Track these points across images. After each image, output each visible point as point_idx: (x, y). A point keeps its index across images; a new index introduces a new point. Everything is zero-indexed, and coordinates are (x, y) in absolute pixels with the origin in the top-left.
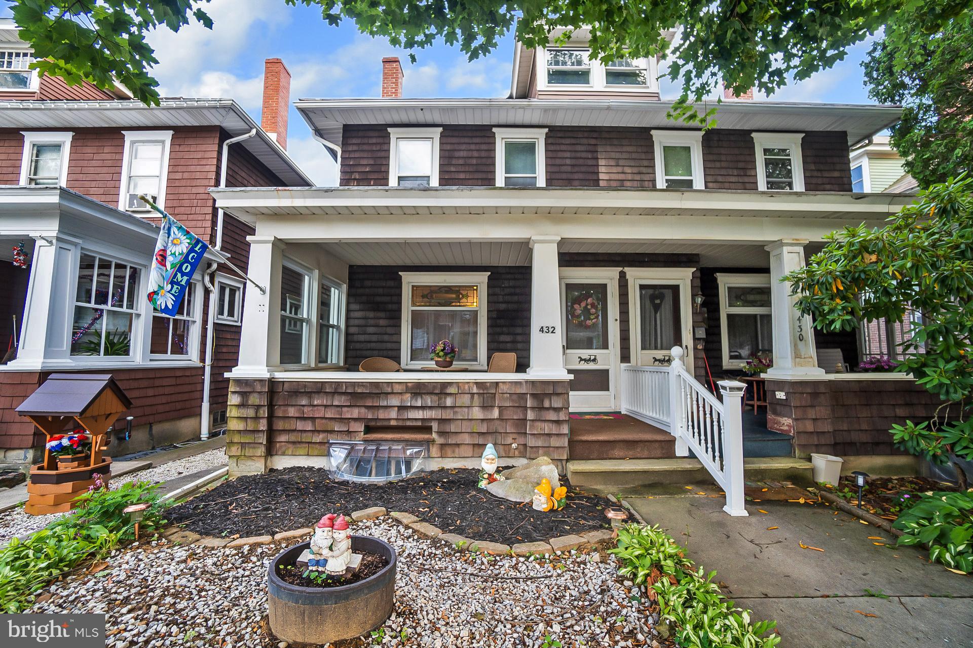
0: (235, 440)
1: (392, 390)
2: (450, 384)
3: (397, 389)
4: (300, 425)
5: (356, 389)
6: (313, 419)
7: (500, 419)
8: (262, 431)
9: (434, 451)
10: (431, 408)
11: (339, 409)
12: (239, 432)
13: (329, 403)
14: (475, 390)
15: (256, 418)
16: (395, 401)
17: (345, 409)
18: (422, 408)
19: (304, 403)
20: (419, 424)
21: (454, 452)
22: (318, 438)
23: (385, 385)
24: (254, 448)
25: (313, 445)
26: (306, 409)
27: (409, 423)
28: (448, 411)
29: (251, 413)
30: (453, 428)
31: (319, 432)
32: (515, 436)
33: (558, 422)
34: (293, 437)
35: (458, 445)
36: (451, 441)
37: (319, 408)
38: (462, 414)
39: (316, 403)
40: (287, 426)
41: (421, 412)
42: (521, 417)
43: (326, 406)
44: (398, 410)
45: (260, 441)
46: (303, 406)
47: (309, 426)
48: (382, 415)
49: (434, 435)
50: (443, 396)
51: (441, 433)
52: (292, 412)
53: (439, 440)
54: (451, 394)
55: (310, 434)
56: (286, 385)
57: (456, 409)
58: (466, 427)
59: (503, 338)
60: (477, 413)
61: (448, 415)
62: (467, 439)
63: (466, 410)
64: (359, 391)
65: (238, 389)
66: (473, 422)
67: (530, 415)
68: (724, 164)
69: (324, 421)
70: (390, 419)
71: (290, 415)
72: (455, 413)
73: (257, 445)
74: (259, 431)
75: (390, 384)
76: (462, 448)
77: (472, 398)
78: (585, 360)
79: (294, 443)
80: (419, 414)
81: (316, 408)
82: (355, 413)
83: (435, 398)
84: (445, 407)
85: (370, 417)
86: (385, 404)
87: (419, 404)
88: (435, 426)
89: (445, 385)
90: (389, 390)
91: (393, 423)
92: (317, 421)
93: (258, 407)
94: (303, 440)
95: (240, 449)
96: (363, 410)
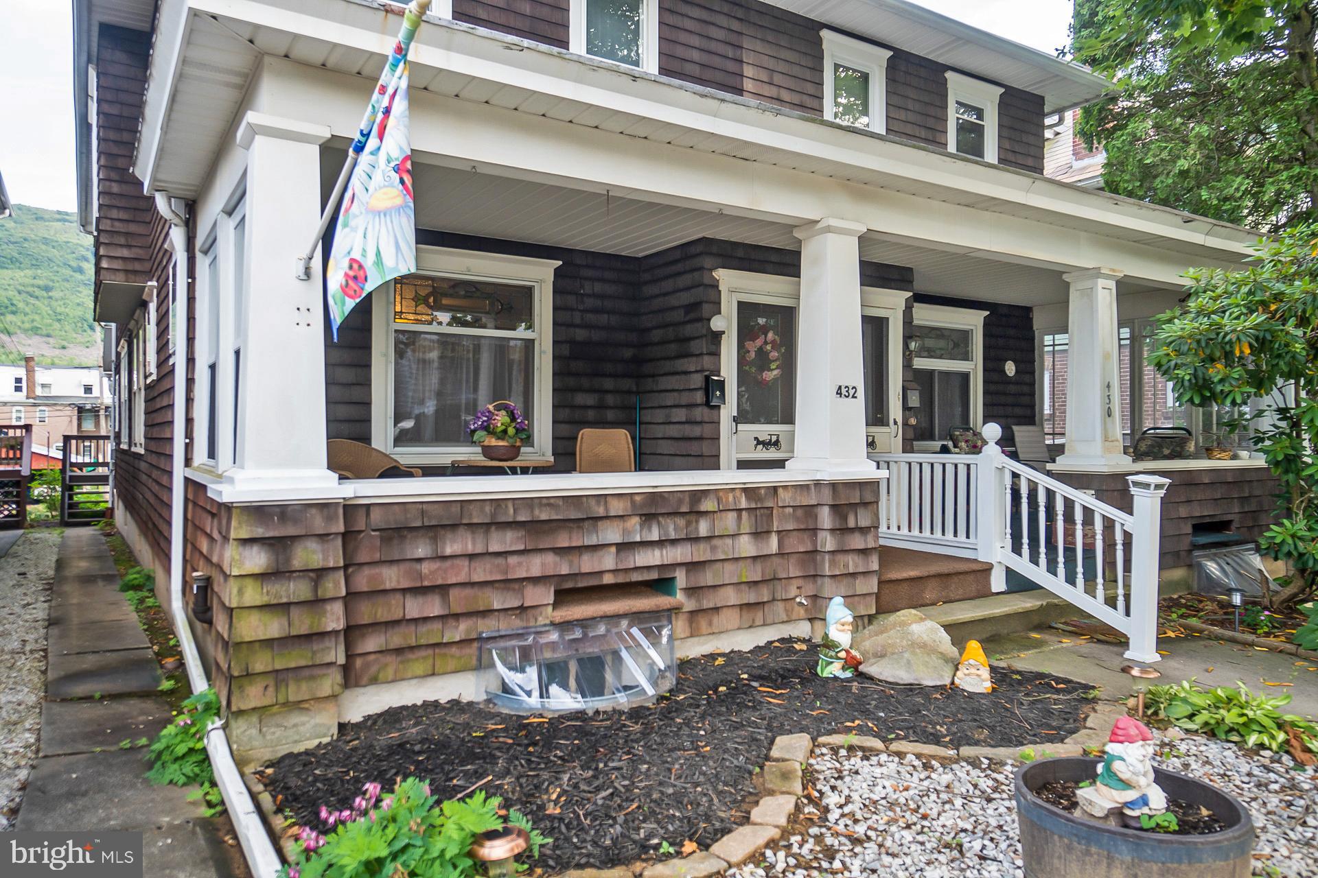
0: (259, 667)
1: (607, 509)
2: (705, 493)
3: (616, 508)
4: (414, 608)
5: (537, 512)
6: (442, 590)
7: (780, 554)
8: (335, 633)
9: (680, 625)
10: (673, 542)
11: (500, 561)
12: (268, 643)
13: (479, 549)
14: (744, 503)
15: (316, 603)
16: (612, 534)
17: (512, 560)
18: (660, 543)
19: (421, 552)
20: (654, 575)
21: (710, 624)
22: (459, 631)
23: (593, 502)
24: (312, 678)
25: (444, 650)
26: (425, 568)
27: (636, 577)
28: (702, 546)
29: (298, 590)
30: (708, 578)
31: (457, 616)
32: (800, 582)
33: (864, 552)
34: (396, 639)
35: (716, 609)
36: (706, 604)
37: (458, 562)
38: (725, 549)
39: (448, 551)
40: (383, 614)
41: (657, 552)
42: (810, 548)
43: (472, 557)
44: (618, 551)
45: (330, 658)
46: (419, 560)
47: (434, 607)
48: (587, 564)
49: (680, 596)
50: (693, 518)
51: (691, 591)
52: (391, 577)
53: (689, 605)
54: (706, 513)
55: (437, 626)
56: (376, 516)
57: (716, 542)
58: (729, 573)
59: (581, 399)
60: (746, 546)
61: (700, 553)
62: (731, 597)
63: (729, 541)
64: (544, 516)
65: (260, 532)
66: (741, 564)
67: (828, 542)
69: (468, 591)
70: (601, 573)
71: (388, 586)
72: (714, 549)
73: (317, 671)
74: (323, 635)
75: (602, 498)
76: (725, 614)
77: (739, 518)
78: (765, 444)
79: (399, 651)
80: (653, 557)
81: (448, 563)
82: (536, 565)
83: (681, 522)
84: (697, 539)
85: (565, 570)
86: (593, 540)
87: (655, 536)
88: (681, 578)
89: (698, 495)
90: (601, 511)
91: (608, 579)
92: (454, 593)
93: (319, 574)
94: (423, 642)
95: (271, 690)
96: (550, 558)
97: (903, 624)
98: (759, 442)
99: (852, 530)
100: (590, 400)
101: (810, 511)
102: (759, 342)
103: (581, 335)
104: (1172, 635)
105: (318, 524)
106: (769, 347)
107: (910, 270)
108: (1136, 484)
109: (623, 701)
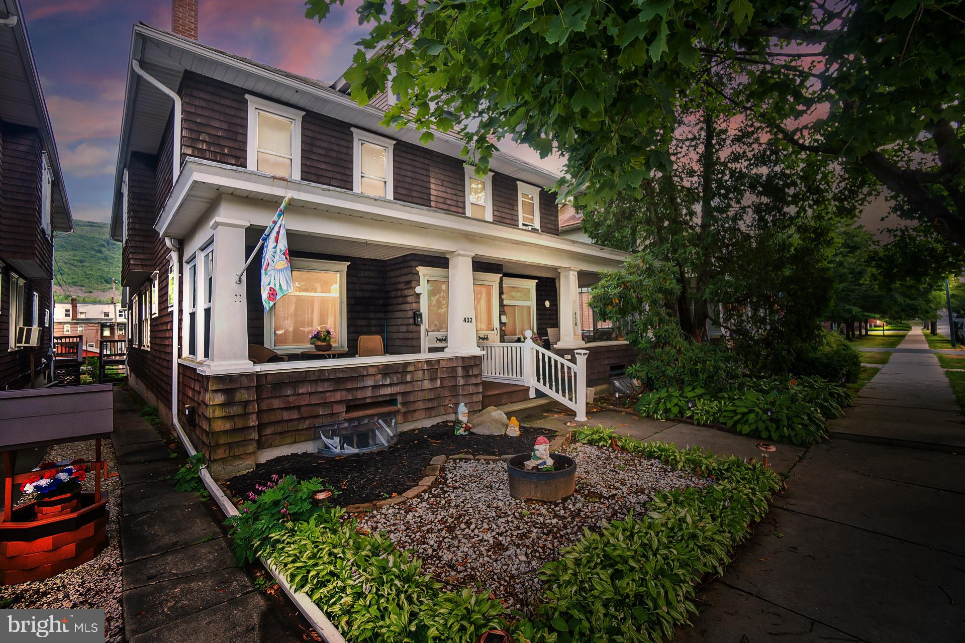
0: (222, 442)
1: (367, 372)
2: (409, 364)
3: (372, 371)
4: (286, 415)
5: (338, 374)
6: (298, 408)
7: (441, 387)
8: (254, 426)
9: (400, 418)
10: (396, 384)
11: (322, 395)
12: (225, 432)
13: (314, 390)
14: (426, 367)
15: (245, 415)
16: (370, 382)
17: (328, 394)
18: (391, 385)
19: (289, 393)
20: (388, 398)
21: (412, 417)
22: (306, 424)
23: (362, 369)
24: (244, 445)
25: (299, 432)
26: (291, 399)
27: (380, 399)
28: (408, 385)
29: (237, 410)
30: (411, 398)
31: (305, 418)
32: (450, 398)
33: (476, 385)
34: (279, 429)
35: (415, 411)
36: (411, 409)
37: (304, 396)
38: (418, 386)
39: (300, 391)
40: (273, 418)
41: (389, 389)
42: (454, 384)
43: (310, 394)
44: (373, 389)
45: (252, 437)
46: (288, 396)
47: (295, 415)
48: (360, 394)
49: (399, 406)
50: (404, 374)
51: (403, 404)
52: (277, 403)
53: (403, 410)
54: (410, 371)
55: (296, 422)
56: (269, 378)
57: (414, 383)
58: (420, 396)
60: (427, 384)
61: (407, 388)
62: (421, 405)
63: (420, 383)
64: (341, 376)
65: (221, 387)
66: (425, 392)
67: (461, 382)
68: (503, 199)
69: (309, 408)
70: (366, 398)
71: (275, 407)
72: (413, 386)
73: (247, 443)
74: (249, 428)
75: (365, 368)
76: (418, 413)
77: (424, 373)
78: (440, 340)
79: (280, 433)
80: (388, 391)
81: (300, 397)
82: (338, 396)
83: (399, 376)
84: (407, 383)
85: (350, 398)
86: (362, 385)
87: (388, 382)
88: (400, 399)
89: (406, 365)
90: (365, 373)
91: (368, 401)
92: (303, 409)
93: (246, 403)
94: (291, 429)
95: (227, 450)
96: (344, 393)
97: (489, 412)
98: (438, 339)
99: (471, 376)
100: (364, 323)
101: (454, 369)
102: (437, 297)
103: (359, 294)
104: (595, 410)
105: (245, 382)
106: (441, 299)
107: (501, 265)
108: (577, 353)
109: (375, 449)
